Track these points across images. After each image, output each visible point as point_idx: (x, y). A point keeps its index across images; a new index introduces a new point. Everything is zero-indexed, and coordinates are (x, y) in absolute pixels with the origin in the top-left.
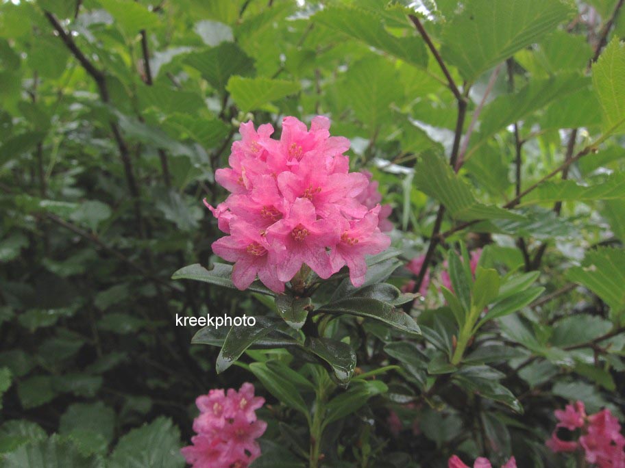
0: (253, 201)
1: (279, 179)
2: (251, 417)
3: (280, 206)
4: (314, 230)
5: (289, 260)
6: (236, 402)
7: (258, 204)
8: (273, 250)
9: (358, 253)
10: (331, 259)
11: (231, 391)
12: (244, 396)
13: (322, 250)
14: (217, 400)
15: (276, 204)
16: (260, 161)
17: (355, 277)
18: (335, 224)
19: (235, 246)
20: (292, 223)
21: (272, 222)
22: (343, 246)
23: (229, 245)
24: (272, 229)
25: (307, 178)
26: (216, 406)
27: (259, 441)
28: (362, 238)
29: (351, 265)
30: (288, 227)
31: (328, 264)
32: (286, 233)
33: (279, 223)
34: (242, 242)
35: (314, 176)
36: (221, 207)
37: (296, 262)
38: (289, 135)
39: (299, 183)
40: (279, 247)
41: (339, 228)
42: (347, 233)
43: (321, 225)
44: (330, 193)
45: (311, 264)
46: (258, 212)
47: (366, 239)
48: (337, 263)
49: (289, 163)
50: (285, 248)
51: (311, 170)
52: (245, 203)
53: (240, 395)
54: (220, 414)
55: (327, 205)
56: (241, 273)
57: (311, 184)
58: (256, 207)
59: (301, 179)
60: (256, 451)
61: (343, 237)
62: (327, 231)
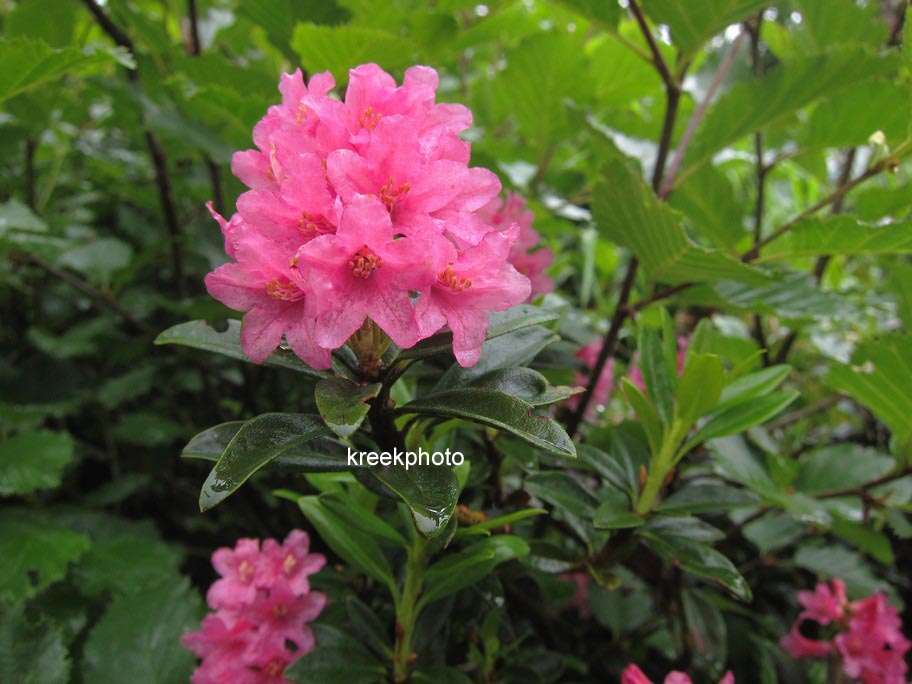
0: (282, 201)
1: (330, 163)
2: (299, 586)
3: (332, 212)
4: (390, 258)
5: (340, 312)
6: (278, 563)
7: (293, 209)
8: (311, 290)
9: (471, 307)
10: (418, 313)
11: (271, 543)
12: (292, 551)
13: (403, 295)
14: (246, 558)
15: (325, 210)
16: (306, 136)
17: (463, 348)
18: (427, 248)
19: (246, 283)
20: (347, 241)
21: (312, 235)
22: (443, 292)
23: (235, 279)
24: (307, 250)
25: (385, 165)
26: (243, 566)
27: (312, 626)
28: (479, 280)
29: (456, 327)
30: (341, 251)
31: (411, 322)
32: (338, 261)
33: (323, 240)
34: (259, 275)
35: (398, 162)
36: (237, 219)
37: (354, 314)
38: (362, 93)
39: (370, 174)
40: (320, 285)
41: (435, 258)
42: (451, 268)
43: (402, 249)
44: (426, 195)
45: (382, 320)
46: (295, 225)
47: (488, 282)
48: (431, 322)
49: (355, 140)
50: (330, 286)
51: (392, 152)
52: (271, 208)
53: (285, 549)
54: (250, 579)
55: (419, 217)
56: (255, 331)
57: (393, 178)
58: (290, 215)
59: (372, 166)
60: (306, 643)
61: (444, 276)
62: (412, 260)
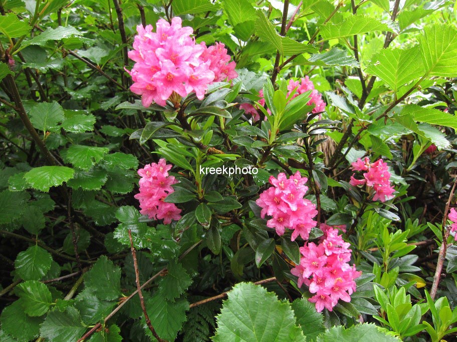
0: (146, 64)
1: (156, 52)
2: (166, 174)
3: (159, 65)
4: (176, 75)
5: (166, 90)
6: (158, 170)
7: (149, 66)
8: (158, 86)
9: (200, 84)
10: (186, 88)
11: (154, 164)
12: (161, 165)
13: (181, 84)
14: (148, 170)
15: (157, 65)
16: (148, 45)
17: (199, 95)
18: (185, 70)
19: (141, 87)
20: (164, 72)
21: (155, 72)
22: (192, 81)
23: (138, 87)
24: (155, 76)
25: (171, 50)
26: (148, 172)
27: (173, 186)
28: (201, 77)
29: (197, 90)
30: (163, 75)
31: (184, 90)
32: (163, 77)
33: (159, 73)
34: (143, 85)
35: (174, 49)
36: (133, 70)
37: (170, 91)
38: (161, 29)
39: (167, 53)
40: (160, 84)
41: (188, 72)
42: (193, 74)
43: (179, 72)
44: (183, 56)
45: (177, 91)
46: (150, 70)
47: (203, 77)
48: (189, 89)
49: (161, 44)
50: (162, 84)
51: (172, 46)
52: (143, 66)
53: (159, 165)
54: (150, 176)
55: (182, 62)
56: (145, 99)
57: (173, 53)
58: (148, 67)
59: (167, 51)
60: (171, 190)
61: (191, 77)
62: (181, 74)
